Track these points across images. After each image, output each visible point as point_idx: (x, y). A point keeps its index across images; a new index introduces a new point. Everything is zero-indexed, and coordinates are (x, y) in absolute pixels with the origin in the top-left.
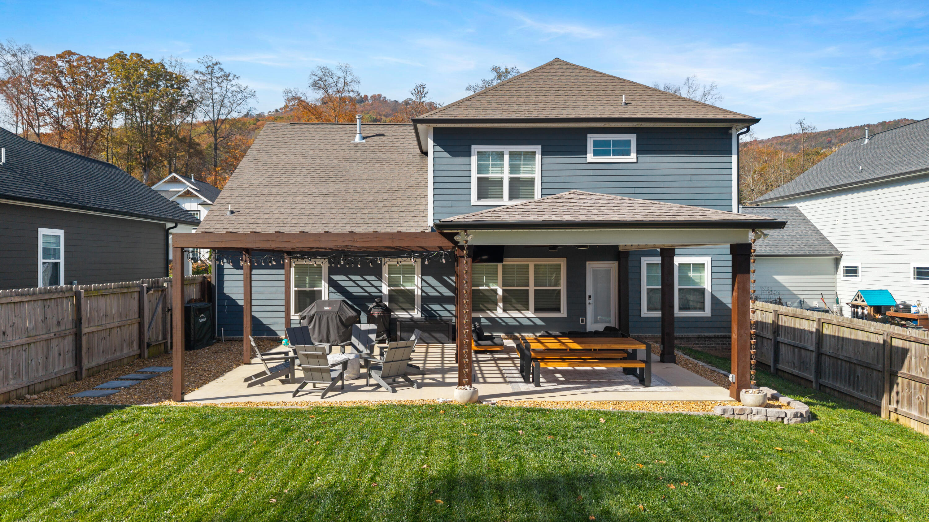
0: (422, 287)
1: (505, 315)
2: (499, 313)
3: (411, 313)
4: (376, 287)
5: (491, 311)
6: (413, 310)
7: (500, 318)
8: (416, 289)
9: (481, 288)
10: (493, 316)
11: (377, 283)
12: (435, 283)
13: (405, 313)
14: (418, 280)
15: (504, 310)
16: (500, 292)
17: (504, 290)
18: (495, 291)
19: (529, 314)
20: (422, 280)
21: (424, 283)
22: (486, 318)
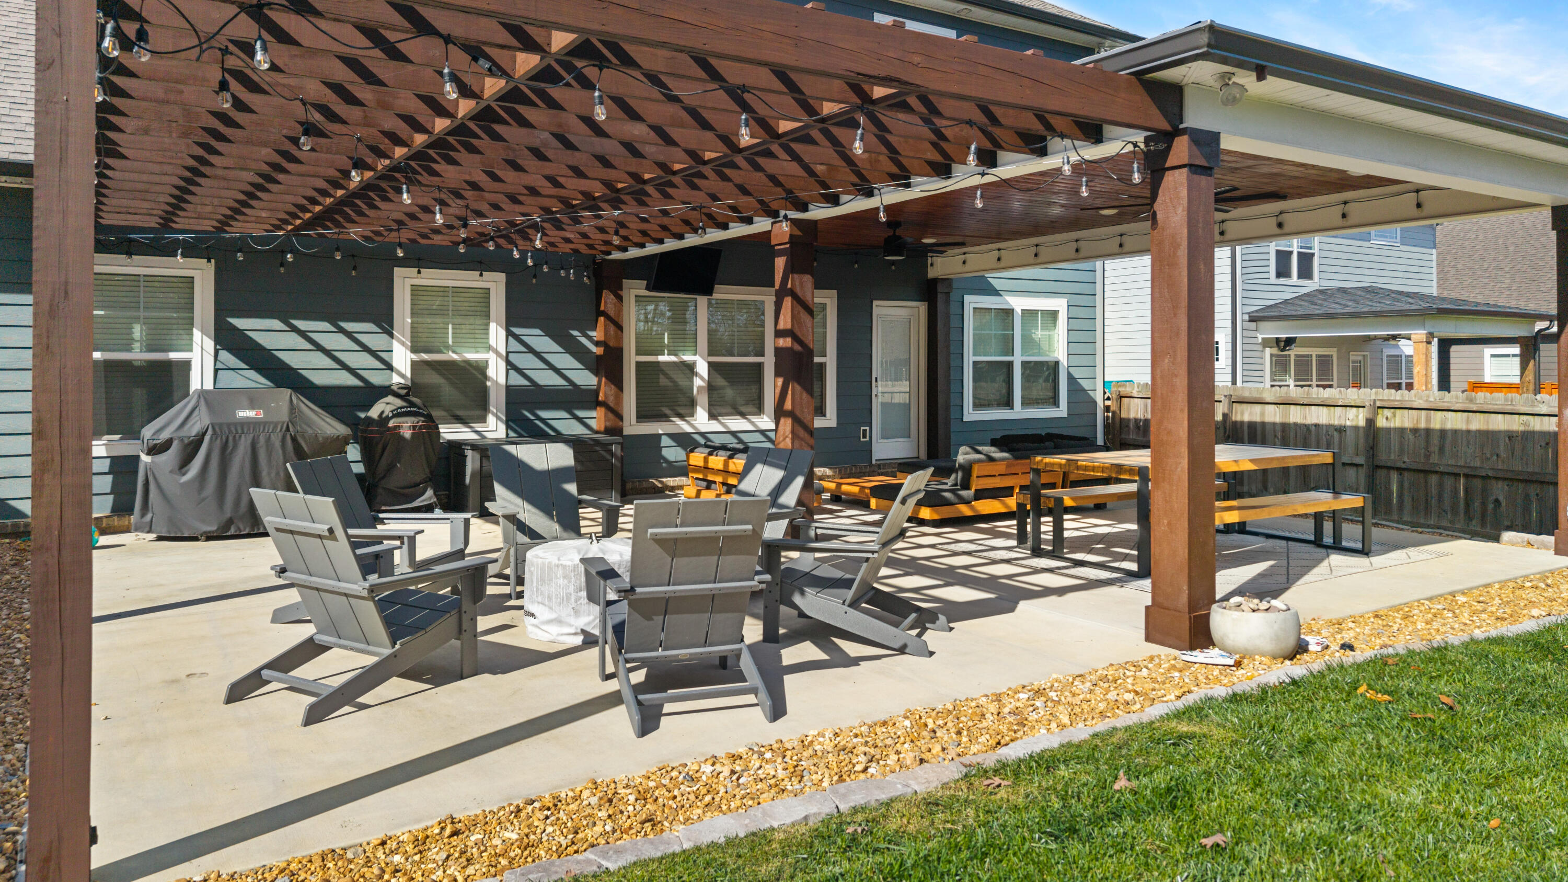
0: (507, 353)
1: (715, 426)
2: (701, 421)
3: (479, 427)
4: (373, 353)
5: (681, 416)
6: (483, 420)
7: (702, 434)
8: (491, 357)
9: (661, 358)
10: (688, 429)
11: (376, 341)
12: (543, 343)
13: (459, 428)
14: (497, 334)
15: (712, 416)
16: (702, 368)
17: (710, 365)
18: (690, 368)
19: (765, 422)
20: (509, 334)
21: (515, 345)
22: (671, 436)
